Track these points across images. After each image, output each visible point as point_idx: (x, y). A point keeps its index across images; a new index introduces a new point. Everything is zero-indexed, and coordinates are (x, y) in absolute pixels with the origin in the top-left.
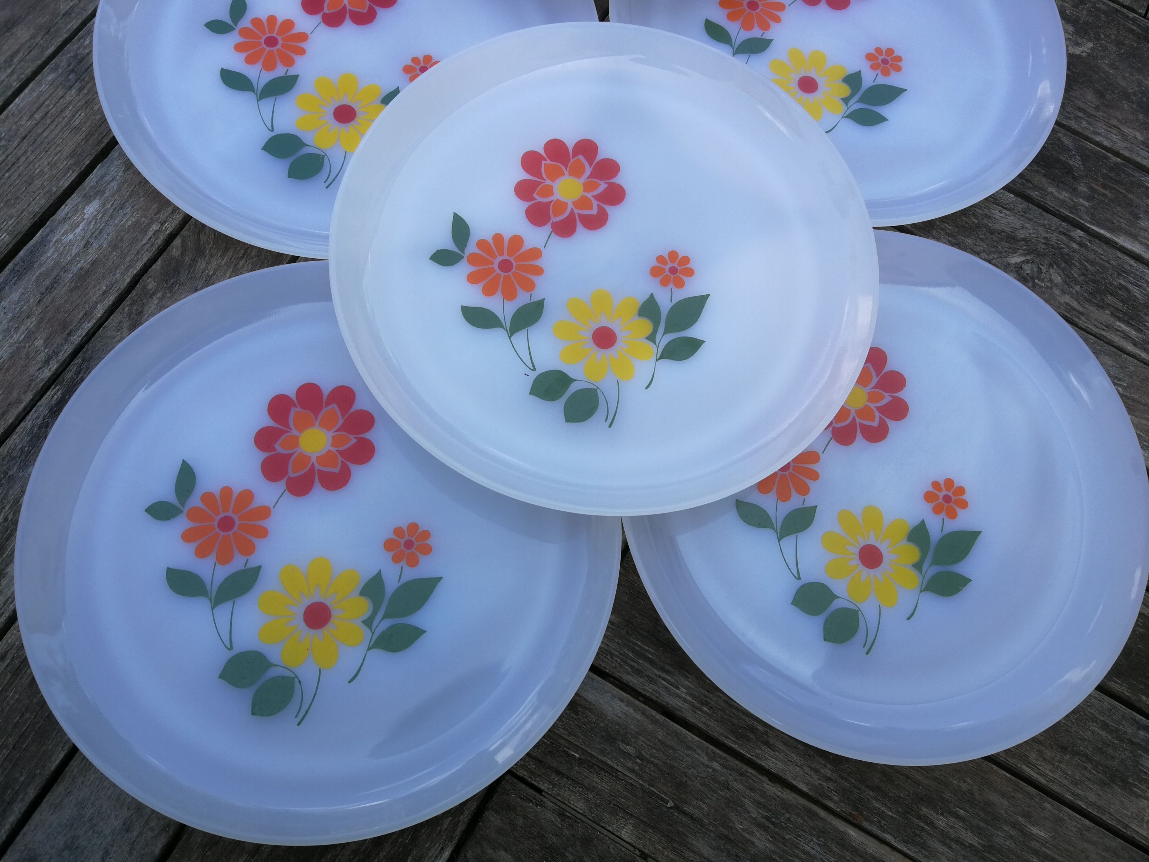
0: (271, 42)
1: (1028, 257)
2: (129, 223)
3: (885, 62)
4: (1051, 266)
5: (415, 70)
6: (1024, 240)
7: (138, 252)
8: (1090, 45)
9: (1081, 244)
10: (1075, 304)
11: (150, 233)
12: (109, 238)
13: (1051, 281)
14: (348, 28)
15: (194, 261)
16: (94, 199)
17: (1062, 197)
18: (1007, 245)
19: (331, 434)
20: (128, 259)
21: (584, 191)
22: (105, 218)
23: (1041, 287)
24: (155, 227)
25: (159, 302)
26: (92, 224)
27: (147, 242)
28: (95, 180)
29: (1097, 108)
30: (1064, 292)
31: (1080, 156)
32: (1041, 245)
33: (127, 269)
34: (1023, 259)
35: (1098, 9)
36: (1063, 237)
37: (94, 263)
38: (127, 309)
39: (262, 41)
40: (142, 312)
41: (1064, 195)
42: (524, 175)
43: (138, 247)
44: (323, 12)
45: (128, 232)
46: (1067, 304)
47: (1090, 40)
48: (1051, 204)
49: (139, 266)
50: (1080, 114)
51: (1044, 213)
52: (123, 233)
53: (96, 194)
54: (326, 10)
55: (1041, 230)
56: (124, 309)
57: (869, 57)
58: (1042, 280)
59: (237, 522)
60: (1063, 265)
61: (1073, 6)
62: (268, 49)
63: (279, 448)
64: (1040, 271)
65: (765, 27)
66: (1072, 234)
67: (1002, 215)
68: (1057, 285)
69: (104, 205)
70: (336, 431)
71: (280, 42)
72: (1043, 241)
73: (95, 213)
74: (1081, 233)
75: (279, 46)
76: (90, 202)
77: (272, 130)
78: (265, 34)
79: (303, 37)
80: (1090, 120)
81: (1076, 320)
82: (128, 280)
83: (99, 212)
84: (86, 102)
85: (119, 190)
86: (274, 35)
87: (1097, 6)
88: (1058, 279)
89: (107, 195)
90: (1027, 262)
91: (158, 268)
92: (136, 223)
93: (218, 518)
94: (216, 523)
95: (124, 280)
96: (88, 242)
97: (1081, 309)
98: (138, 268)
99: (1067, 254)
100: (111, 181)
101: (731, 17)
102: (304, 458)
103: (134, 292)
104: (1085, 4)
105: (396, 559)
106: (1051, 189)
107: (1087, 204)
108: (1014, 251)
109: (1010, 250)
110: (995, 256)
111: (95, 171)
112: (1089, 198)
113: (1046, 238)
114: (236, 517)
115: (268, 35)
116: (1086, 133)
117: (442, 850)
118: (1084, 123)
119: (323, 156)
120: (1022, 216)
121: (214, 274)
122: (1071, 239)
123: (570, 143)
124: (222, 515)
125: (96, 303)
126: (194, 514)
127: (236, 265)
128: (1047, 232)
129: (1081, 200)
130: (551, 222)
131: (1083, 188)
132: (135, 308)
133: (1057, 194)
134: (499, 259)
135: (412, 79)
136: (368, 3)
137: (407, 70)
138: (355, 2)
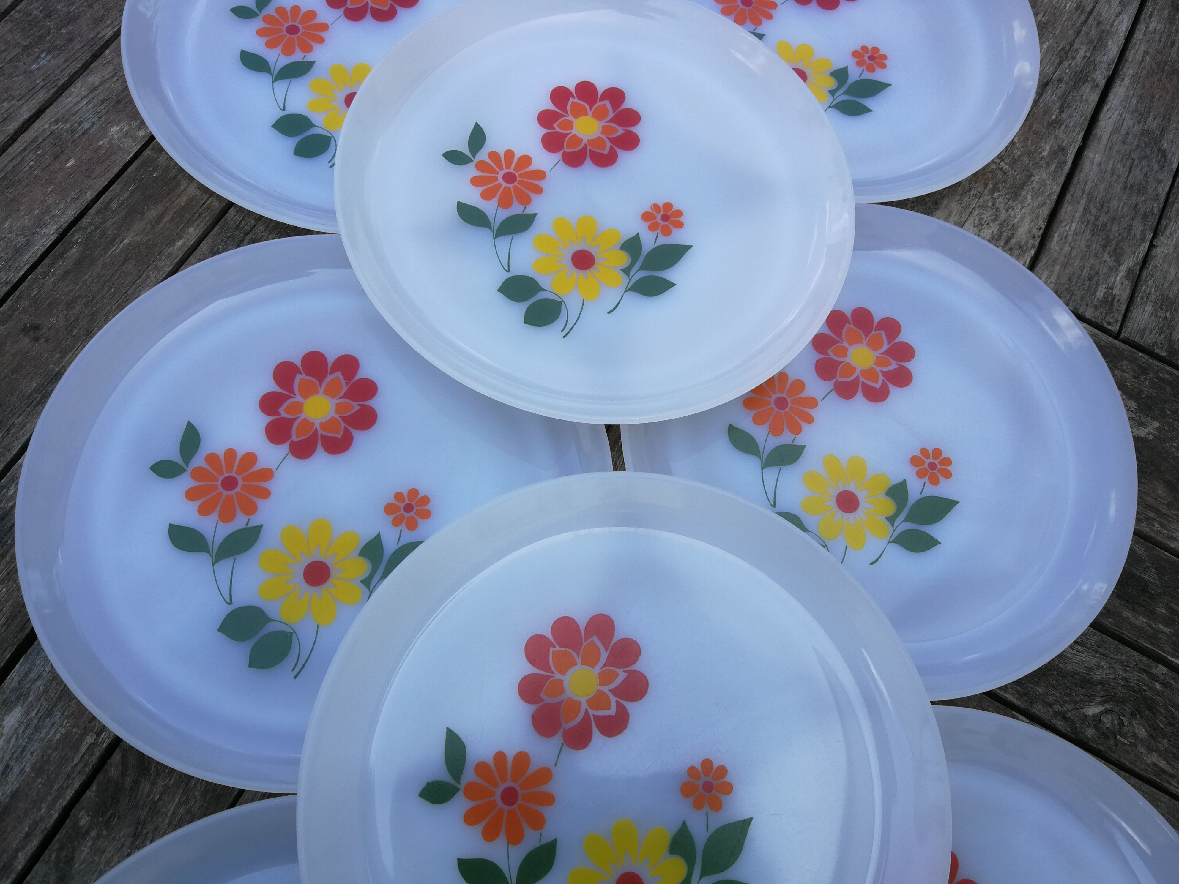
0: (230, 483)
1: (1108, 706)
2: (58, 736)
3: (932, 466)
4: (1133, 715)
5: (399, 508)
6: (1101, 682)
7: (69, 776)
8: (1156, 424)
9: (1164, 684)
10: (1163, 764)
11: (83, 749)
12: (33, 759)
13: (1135, 735)
14: (321, 457)
15: (136, 782)
16: (16, 705)
17: (1138, 623)
18: (1082, 691)
20: (56, 786)
21: (600, 685)
22: (29, 731)
23: (1125, 744)
24: (89, 739)
25: (93, 844)
26: (13, 740)
27: (79, 762)
28: (17, 679)
29: (1169, 505)
30: (1150, 750)
31: (1156, 569)
32: (1120, 688)
33: (54, 801)
34: (1100, 709)
35: (1160, 379)
36: (1144, 676)
37: (15, 795)
38: (54, 856)
39: (219, 483)
40: (72, 859)
41: (1141, 621)
42: (528, 669)
43: (68, 769)
44: (290, 440)
45: (56, 749)
46: (1155, 765)
47: (1155, 419)
48: (1128, 634)
49: (69, 794)
50: (1152, 515)
51: (1121, 646)
52: (49, 751)
53: (18, 699)
54: (294, 438)
55: (1119, 668)
56: (50, 856)
57: (915, 461)
58: (1124, 736)
60: (1147, 713)
61: (1134, 377)
62: (226, 493)
64: (1121, 723)
65: (796, 430)
66: (1154, 671)
67: (1074, 652)
68: (1142, 741)
69: (27, 712)
71: (240, 483)
72: (1122, 683)
73: (17, 725)
74: (1164, 670)
75: (238, 489)
76: (10, 710)
77: (231, 603)
78: (221, 474)
79: (267, 474)
80: (1163, 521)
81: (1166, 785)
82: (56, 816)
83: (21, 723)
84: (8, 574)
85: (45, 691)
86: (234, 474)
87: (1161, 375)
88: (1142, 732)
89: (30, 699)
90: (1106, 712)
91: (93, 795)
92: (67, 736)
95: (51, 816)
96: (7, 766)
97: (1171, 771)
98: (68, 798)
99: (1150, 699)
100: (36, 680)
101: (758, 420)
103: (63, 831)
104: (1148, 374)
106: (1126, 614)
107: (1167, 630)
108: (1090, 699)
109: (1086, 698)
110: (1070, 708)
111: (17, 666)
112: (1169, 623)
113: (1124, 679)
115: (226, 475)
116: (1159, 538)
118: (1157, 525)
119: (291, 634)
120: (1097, 651)
121: (160, 799)
122: (1154, 678)
123: (582, 620)
125: (17, 851)
127: (187, 785)
128: (1126, 671)
129: (1160, 626)
130: (561, 731)
131: (1162, 610)
132: (64, 853)
133: (1132, 619)
134: (502, 787)
135: (396, 523)
136: (343, 425)
137: (389, 509)
138: (329, 424)
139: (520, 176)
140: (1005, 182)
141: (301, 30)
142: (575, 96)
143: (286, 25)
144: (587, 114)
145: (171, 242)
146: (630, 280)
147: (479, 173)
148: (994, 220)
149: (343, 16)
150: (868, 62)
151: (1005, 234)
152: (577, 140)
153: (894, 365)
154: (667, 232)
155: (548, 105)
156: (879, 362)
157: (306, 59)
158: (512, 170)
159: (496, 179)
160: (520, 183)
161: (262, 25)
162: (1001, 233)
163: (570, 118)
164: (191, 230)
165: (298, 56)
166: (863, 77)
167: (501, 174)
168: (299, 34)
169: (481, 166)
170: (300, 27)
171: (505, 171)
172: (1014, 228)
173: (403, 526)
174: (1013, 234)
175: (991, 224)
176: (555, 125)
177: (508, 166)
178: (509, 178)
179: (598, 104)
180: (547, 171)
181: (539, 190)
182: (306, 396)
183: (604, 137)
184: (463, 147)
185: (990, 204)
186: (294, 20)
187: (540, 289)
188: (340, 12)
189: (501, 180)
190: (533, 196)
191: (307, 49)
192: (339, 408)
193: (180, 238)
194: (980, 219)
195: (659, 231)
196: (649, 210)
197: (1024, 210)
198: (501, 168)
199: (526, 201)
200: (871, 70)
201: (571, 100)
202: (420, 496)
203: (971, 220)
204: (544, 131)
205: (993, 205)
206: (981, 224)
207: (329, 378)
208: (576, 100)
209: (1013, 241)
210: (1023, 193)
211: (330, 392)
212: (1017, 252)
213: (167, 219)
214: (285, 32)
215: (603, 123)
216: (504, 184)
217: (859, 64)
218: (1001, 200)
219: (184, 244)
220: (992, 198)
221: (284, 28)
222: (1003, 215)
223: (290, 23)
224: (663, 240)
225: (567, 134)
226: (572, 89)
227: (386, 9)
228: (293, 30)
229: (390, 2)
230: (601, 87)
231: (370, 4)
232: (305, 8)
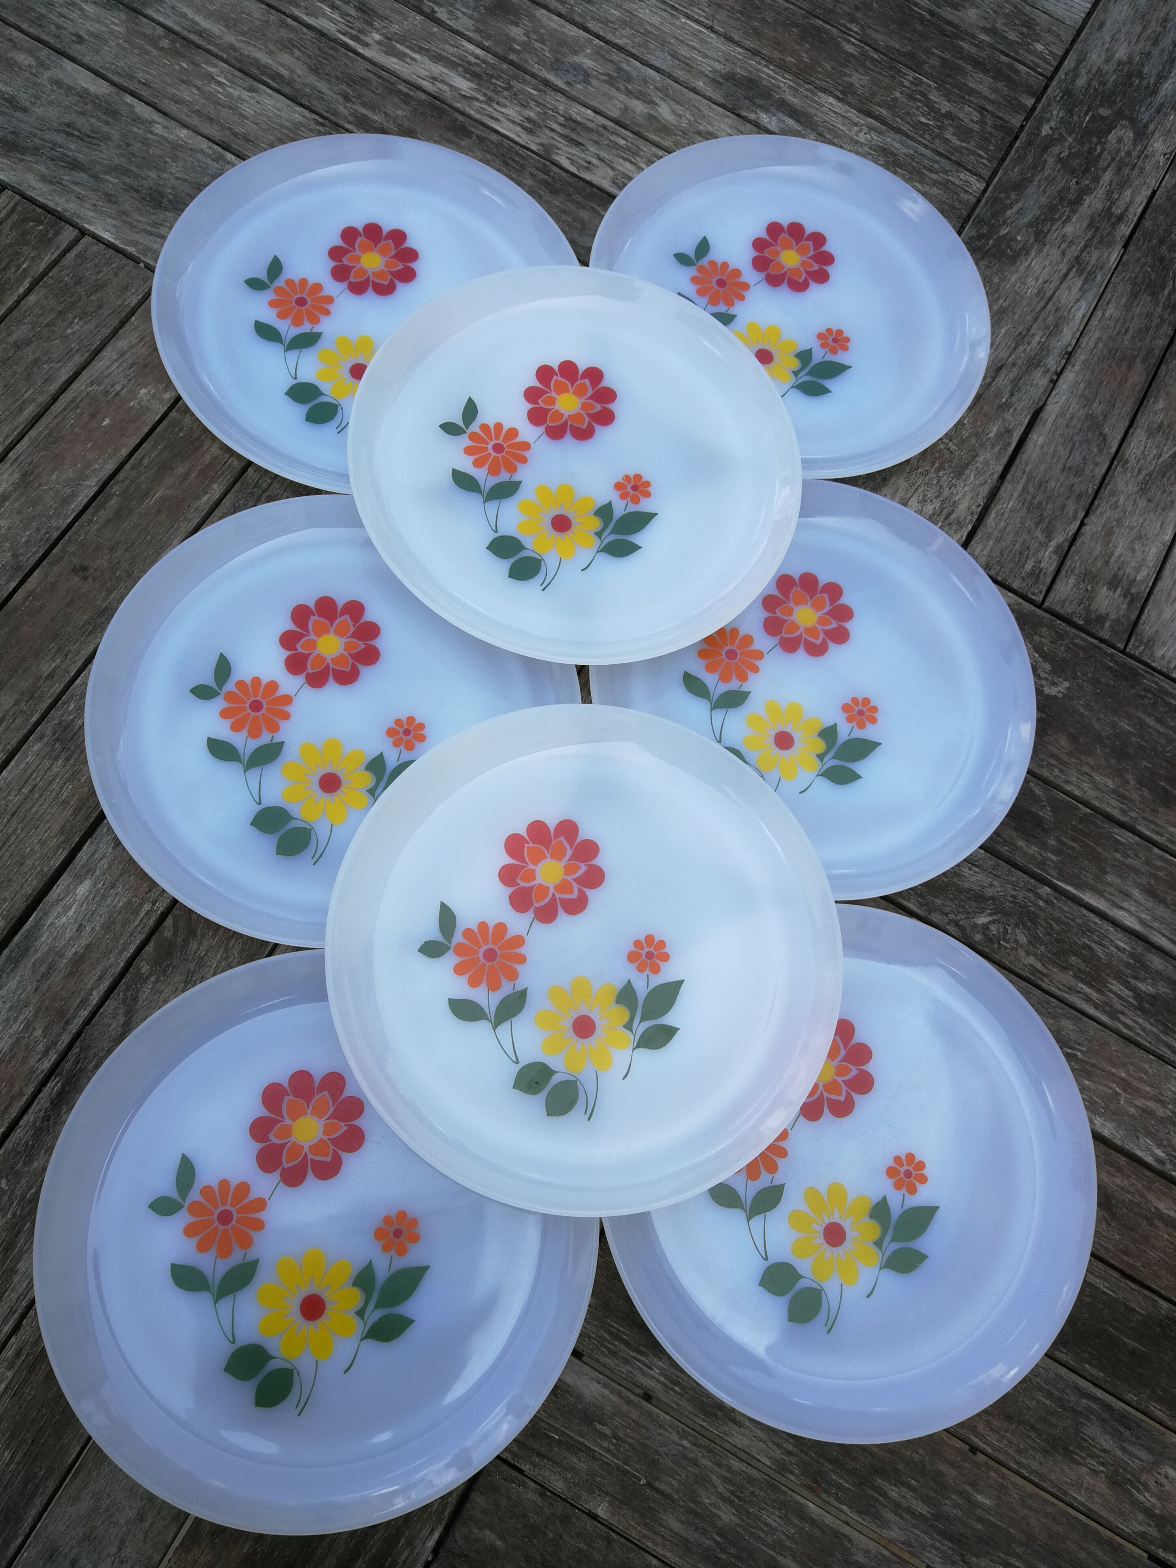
0: (256, 706)
1: (995, 917)
2: (121, 903)
3: (861, 713)
4: (1017, 925)
5: (398, 733)
6: (993, 898)
7: (131, 934)
8: (1067, 684)
9: (1047, 902)
10: (1039, 966)
11: (142, 914)
12: (102, 920)
13: (1016, 941)
14: (332, 689)
15: (186, 942)
16: (85, 878)
17: (1030, 852)
18: (975, 904)
19: (323, 1121)
20: (121, 942)
21: (565, 874)
22: (97, 899)
23: (1007, 948)
24: (147, 907)
25: (153, 987)
26: (85, 905)
27: (140, 923)
28: (85, 858)
29: (1070, 754)
30: (1028, 953)
31: (1051, 807)
32: (1008, 903)
33: (121, 952)
34: (990, 919)
35: (1075, 645)
36: (1030, 895)
37: (89, 946)
38: (121, 994)
39: (247, 706)
40: (137, 997)
41: (1033, 850)
42: (507, 860)
43: (130, 929)
44: (306, 672)
45: (120, 913)
46: (1031, 965)
47: (1066, 680)
48: (1020, 860)
49: (132, 948)
50: (1053, 762)
51: (1013, 869)
52: (115, 915)
53: (87, 872)
54: (310, 670)
55: (1009, 887)
56: (119, 994)
57: (846, 708)
58: (1007, 941)
59: (235, 1216)
60: (1029, 924)
61: (1051, 642)
62: (253, 714)
63: (274, 1139)
64: (1006, 932)
65: (743, 678)
66: (1039, 891)
67: (972, 872)
68: (1022, 946)
69: (95, 885)
70: (328, 1119)
71: (265, 706)
72: (1010, 899)
73: (87, 893)
74: (1047, 890)
75: (263, 711)
76: (81, 882)
77: (260, 804)
78: (249, 698)
79: (287, 700)
80: (1062, 767)
81: (1039, 982)
82: (122, 964)
83: (90, 892)
84: (73, 773)
85: (110, 868)
86: (259, 698)
87: (1076, 641)
88: (1023, 939)
89: (97, 873)
90: (994, 922)
91: (151, 950)
92: (128, 904)
93: (217, 1212)
94: (215, 1217)
95: (118, 964)
96: (81, 925)
97: (1045, 971)
98: (131, 951)
99: (1034, 913)
100: (101, 859)
101: (710, 669)
102: (297, 1148)
103: (128, 976)
104: (1063, 640)
105: (386, 1248)
106: (1021, 844)
107: (1055, 858)
108: (981, 911)
109: (978, 910)
110: (963, 917)
111: (85, 848)
112: (1056, 853)
113: (1013, 896)
114: (233, 1210)
115: (253, 699)
116: (1058, 782)
117: (432, 1532)
118: (1056, 771)
119: (310, 830)
120: (991, 873)
121: (205, 955)
122: (1039, 896)
123: (552, 824)
124: (221, 1208)
125: (92, 990)
126: (195, 1208)
127: (227, 945)
128: (1015, 890)
129: (1050, 855)
130: (533, 908)
131: (1052, 842)
132: (130, 993)
133: (1025, 848)
134: (484, 948)
135: (396, 744)
136: (351, 660)
137: (390, 732)
138: (338, 660)
139: (508, 446)
140: (951, 461)
141: (309, 302)
142: (558, 374)
143: (295, 297)
144: (568, 391)
145: (198, 497)
146: (602, 542)
147: (470, 443)
148: (937, 497)
149: (347, 289)
150: (832, 344)
151: (946, 510)
152: (559, 415)
153: (834, 625)
154: (636, 501)
155: (534, 382)
156: (821, 621)
157: (314, 331)
158: (500, 442)
159: (487, 449)
160: (507, 452)
161: (274, 297)
162: (943, 509)
163: (554, 394)
164: (215, 486)
165: (306, 328)
166: (826, 359)
167: (491, 444)
168: (307, 306)
169: (473, 437)
170: (308, 299)
171: (494, 442)
172: (955, 504)
173: (402, 747)
174: (953, 510)
175: (934, 501)
176: (540, 401)
177: (497, 438)
178: (498, 448)
179: (579, 382)
180: (531, 443)
181: (524, 460)
182: (319, 635)
183: (583, 413)
184: (457, 418)
185: (935, 482)
186: (302, 292)
187: (523, 548)
188: (345, 285)
189: (490, 450)
190: (519, 465)
191: (315, 321)
192: (347, 646)
193: (206, 493)
194: (924, 496)
195: (629, 499)
196: (621, 481)
197: (966, 489)
198: (491, 440)
199: (513, 469)
200: (834, 352)
201: (555, 377)
202: (416, 723)
203: (916, 496)
204: (529, 406)
205: (938, 483)
206: (925, 501)
207: (339, 620)
208: (559, 378)
209: (953, 516)
210: (967, 472)
211: (339, 632)
212: (955, 527)
213: (193, 475)
214: (294, 304)
215: (583, 400)
216: (493, 454)
217: (823, 346)
218: (945, 477)
219: (209, 499)
220: (937, 476)
221: (294, 300)
222: (946, 492)
223: (299, 296)
224: (632, 508)
225: (550, 410)
226: (556, 368)
227: (386, 283)
228: (301, 302)
229: (390, 277)
230: (582, 366)
231: (372, 278)
232: (312, 280)
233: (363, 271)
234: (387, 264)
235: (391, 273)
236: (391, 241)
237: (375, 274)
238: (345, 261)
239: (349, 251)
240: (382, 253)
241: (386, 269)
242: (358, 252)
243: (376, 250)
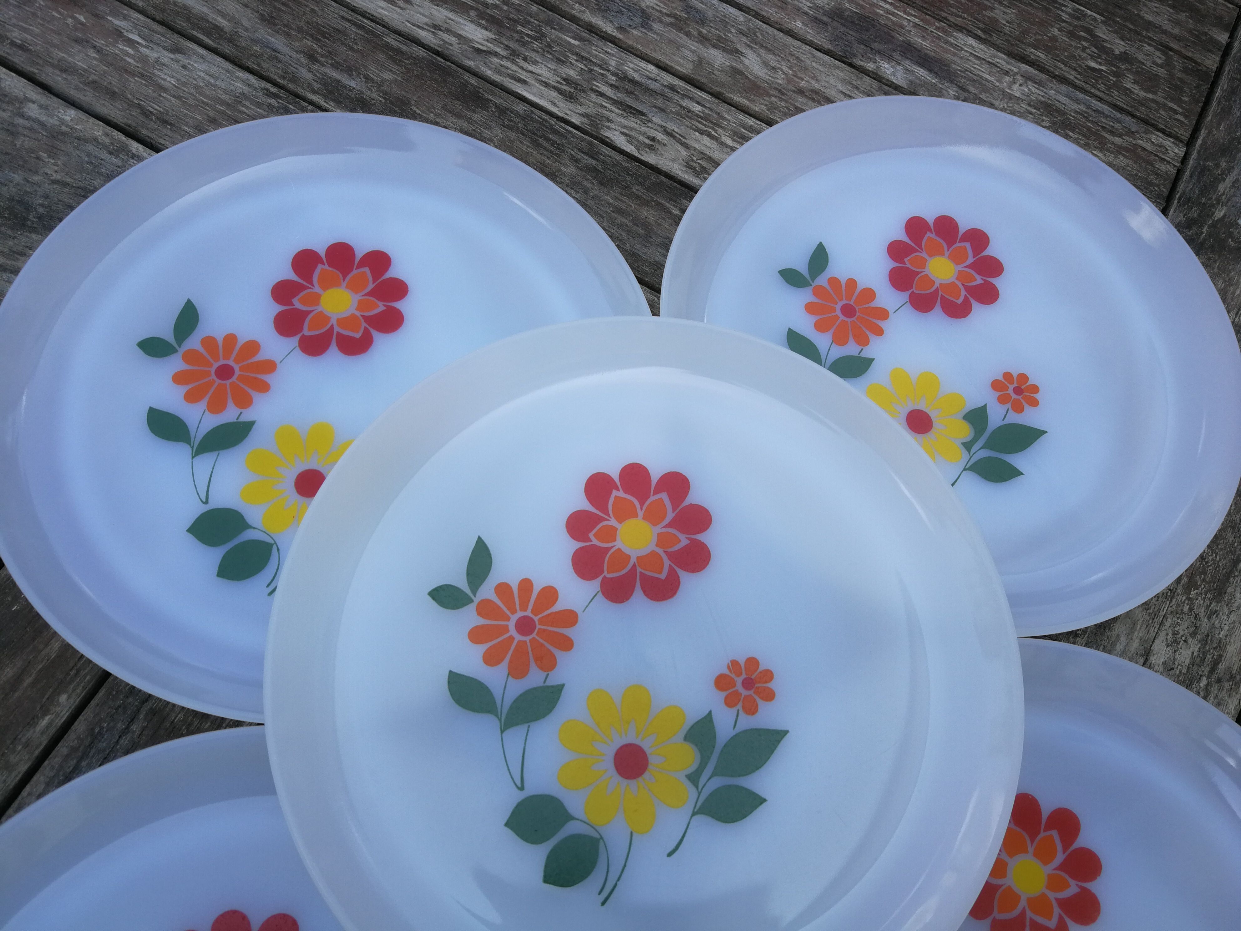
139: (541, 621)
140: (1204, 572)
141: (237, 372)
142: (619, 486)
143: (216, 365)
144: (636, 516)
145: (32, 721)
146: (699, 794)
147: (481, 621)
148: (1193, 635)
149: (298, 348)
150: (1014, 396)
151: (1209, 657)
152: (622, 557)
153: (1072, 889)
154: (751, 709)
155: (582, 503)
156: (1053, 883)
157: (243, 419)
158: (528, 613)
159: (506, 629)
160: (541, 632)
161: (182, 366)
162: (1205, 654)
163: (613, 522)
164: (63, 698)
165: (230, 414)
166: (1008, 421)
167: (514, 618)
168: (234, 379)
169: (485, 608)
170: (236, 368)
171: (520, 614)
172: (1221, 646)
174: (1220, 656)
175: (1190, 640)
176: (591, 535)
177: (524, 608)
178: (525, 626)
179: (652, 498)
180: (578, 609)
181: (567, 644)
183: (660, 551)
184: (458, 577)
185: (1186, 608)
186: (227, 356)
187: (569, 818)
188: (294, 341)
189: (513, 631)
190: (559, 654)
191: (244, 402)
193: (45, 714)
194: (1175, 634)
195: (739, 706)
196: (726, 671)
197: (1233, 617)
198: (513, 611)
199: (549, 664)
200: (1018, 408)
201: (615, 493)
203: (1162, 634)
204: (575, 545)
205: (1191, 610)
206: (1176, 642)
208: (621, 494)
209: (1222, 667)
210: (1230, 590)
212: (1227, 685)
213: (28, 681)
214: (213, 376)
215: (658, 529)
216: (518, 637)
217: (1002, 400)
218: (1200, 601)
219: (50, 724)
220: (1189, 599)
221: (213, 370)
222: (1205, 625)
223: (222, 362)
224: (746, 722)
225: (609, 549)
226: (615, 475)
227: (358, 335)
228: (225, 372)
229: (364, 324)
230: (656, 472)
231: (337, 329)
232: (244, 337)
233: (323, 318)
234: (361, 306)
235: (366, 318)
236: (367, 270)
237: (342, 322)
238: (297, 303)
239: (304, 288)
240: (353, 288)
241: (358, 314)
242: (317, 289)
243: (344, 284)
